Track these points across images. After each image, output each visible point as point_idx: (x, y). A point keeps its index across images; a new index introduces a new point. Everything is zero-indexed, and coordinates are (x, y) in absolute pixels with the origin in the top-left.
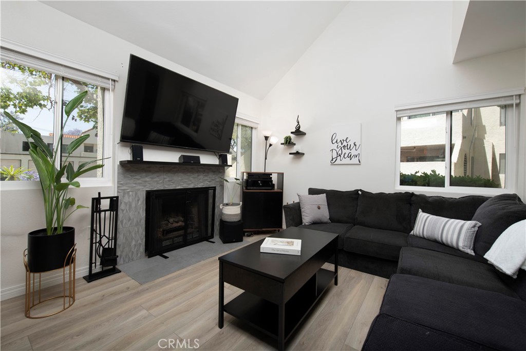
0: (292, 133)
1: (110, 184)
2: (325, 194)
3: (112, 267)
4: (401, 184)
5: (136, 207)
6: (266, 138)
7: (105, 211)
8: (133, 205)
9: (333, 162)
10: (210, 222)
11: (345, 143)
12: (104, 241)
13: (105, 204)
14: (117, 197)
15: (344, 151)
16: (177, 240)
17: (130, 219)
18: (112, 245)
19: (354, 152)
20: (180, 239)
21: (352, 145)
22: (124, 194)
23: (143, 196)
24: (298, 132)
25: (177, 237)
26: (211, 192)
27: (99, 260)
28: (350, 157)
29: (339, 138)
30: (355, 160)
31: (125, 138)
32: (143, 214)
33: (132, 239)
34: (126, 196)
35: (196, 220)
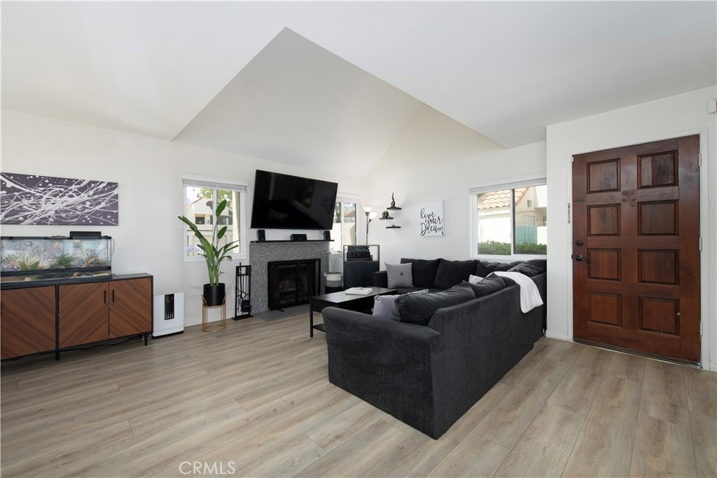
0: (388, 209)
1: (245, 257)
2: (411, 263)
3: (247, 313)
4: (479, 253)
5: (262, 273)
6: (367, 214)
7: (243, 275)
8: (260, 272)
9: (423, 233)
10: (317, 288)
11: (431, 218)
12: (243, 295)
13: (243, 271)
14: (250, 266)
15: (431, 225)
16: (290, 301)
17: (258, 282)
18: (247, 298)
19: (438, 226)
20: (294, 300)
21: (437, 219)
22: (254, 264)
23: (265, 266)
24: (393, 207)
25: (290, 298)
26: (317, 263)
27: (240, 307)
28: (435, 230)
29: (427, 213)
30: (439, 233)
31: (254, 225)
32: (266, 279)
33: (260, 296)
34: (255, 266)
35: (306, 286)
